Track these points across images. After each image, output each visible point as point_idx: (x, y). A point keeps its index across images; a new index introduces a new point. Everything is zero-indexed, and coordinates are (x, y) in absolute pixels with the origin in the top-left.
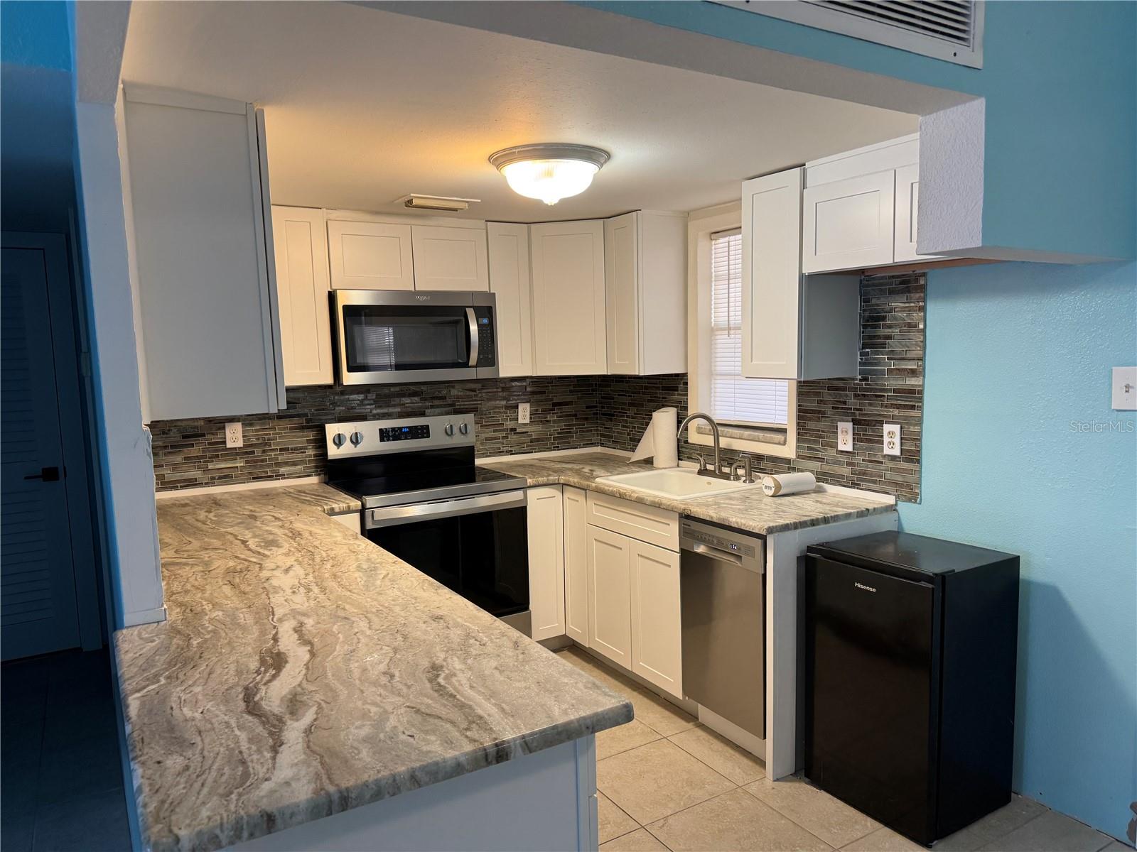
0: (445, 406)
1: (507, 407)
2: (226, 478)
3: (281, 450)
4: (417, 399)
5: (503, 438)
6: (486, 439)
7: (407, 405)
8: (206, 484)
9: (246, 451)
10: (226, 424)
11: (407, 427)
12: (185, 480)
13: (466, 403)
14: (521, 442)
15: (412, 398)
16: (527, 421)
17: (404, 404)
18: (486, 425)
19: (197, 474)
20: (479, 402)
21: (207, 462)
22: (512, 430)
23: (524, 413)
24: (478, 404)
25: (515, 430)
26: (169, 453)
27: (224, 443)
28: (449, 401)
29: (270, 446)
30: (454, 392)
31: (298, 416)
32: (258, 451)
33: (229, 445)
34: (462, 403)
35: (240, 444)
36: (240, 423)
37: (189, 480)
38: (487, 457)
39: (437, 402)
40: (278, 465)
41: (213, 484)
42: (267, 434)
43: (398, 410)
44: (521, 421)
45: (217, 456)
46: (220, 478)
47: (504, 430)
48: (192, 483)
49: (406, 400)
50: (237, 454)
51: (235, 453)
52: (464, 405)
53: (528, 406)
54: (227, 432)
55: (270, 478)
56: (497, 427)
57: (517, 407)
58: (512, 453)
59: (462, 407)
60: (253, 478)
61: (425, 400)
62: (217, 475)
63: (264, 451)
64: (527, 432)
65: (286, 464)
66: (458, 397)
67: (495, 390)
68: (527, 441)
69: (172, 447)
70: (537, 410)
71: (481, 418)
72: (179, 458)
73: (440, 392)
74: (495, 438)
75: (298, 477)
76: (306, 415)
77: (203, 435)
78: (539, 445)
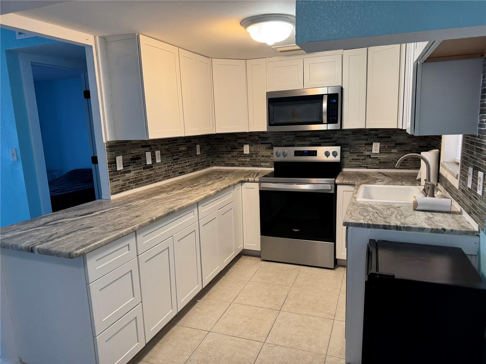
0: (332, 142)
1: (366, 144)
2: (243, 165)
3: (262, 156)
4: (318, 138)
5: (362, 159)
6: (352, 159)
7: (313, 141)
8: (237, 166)
9: (250, 156)
10: (244, 145)
11: (306, 151)
12: (231, 164)
13: (343, 141)
14: (374, 162)
15: (315, 138)
16: (378, 152)
17: (311, 141)
18: (353, 153)
19: (235, 162)
20: (350, 141)
21: (238, 158)
22: (368, 156)
23: (376, 148)
24: (349, 142)
25: (370, 156)
26: (227, 154)
27: (243, 152)
28: (334, 140)
29: (258, 154)
30: (336, 135)
31: (269, 143)
32: (254, 156)
33: (245, 153)
34: (341, 141)
35: (248, 152)
36: (248, 145)
37: (233, 164)
38: (352, 168)
39: (328, 140)
40: (261, 162)
41: (240, 166)
42: (257, 150)
43: (309, 143)
44: (373, 152)
45: (241, 156)
46: (242, 164)
47: (363, 156)
48: (233, 165)
49: (313, 139)
50: (247, 156)
51: (246, 156)
52: (341, 142)
53: (378, 144)
54: (244, 149)
55: (258, 166)
56: (360, 154)
57: (372, 144)
58: (367, 168)
59: (340, 143)
60: (252, 166)
61: (322, 139)
62: (241, 163)
63: (256, 156)
64: (378, 158)
65: (264, 162)
66: (339, 138)
67: (360, 135)
68: (377, 162)
69: (228, 152)
70: (385, 147)
71: (350, 149)
72: (230, 156)
73: (330, 135)
74: (358, 159)
75: (267, 167)
76: (271, 143)
77: (237, 148)
78: (385, 165)
